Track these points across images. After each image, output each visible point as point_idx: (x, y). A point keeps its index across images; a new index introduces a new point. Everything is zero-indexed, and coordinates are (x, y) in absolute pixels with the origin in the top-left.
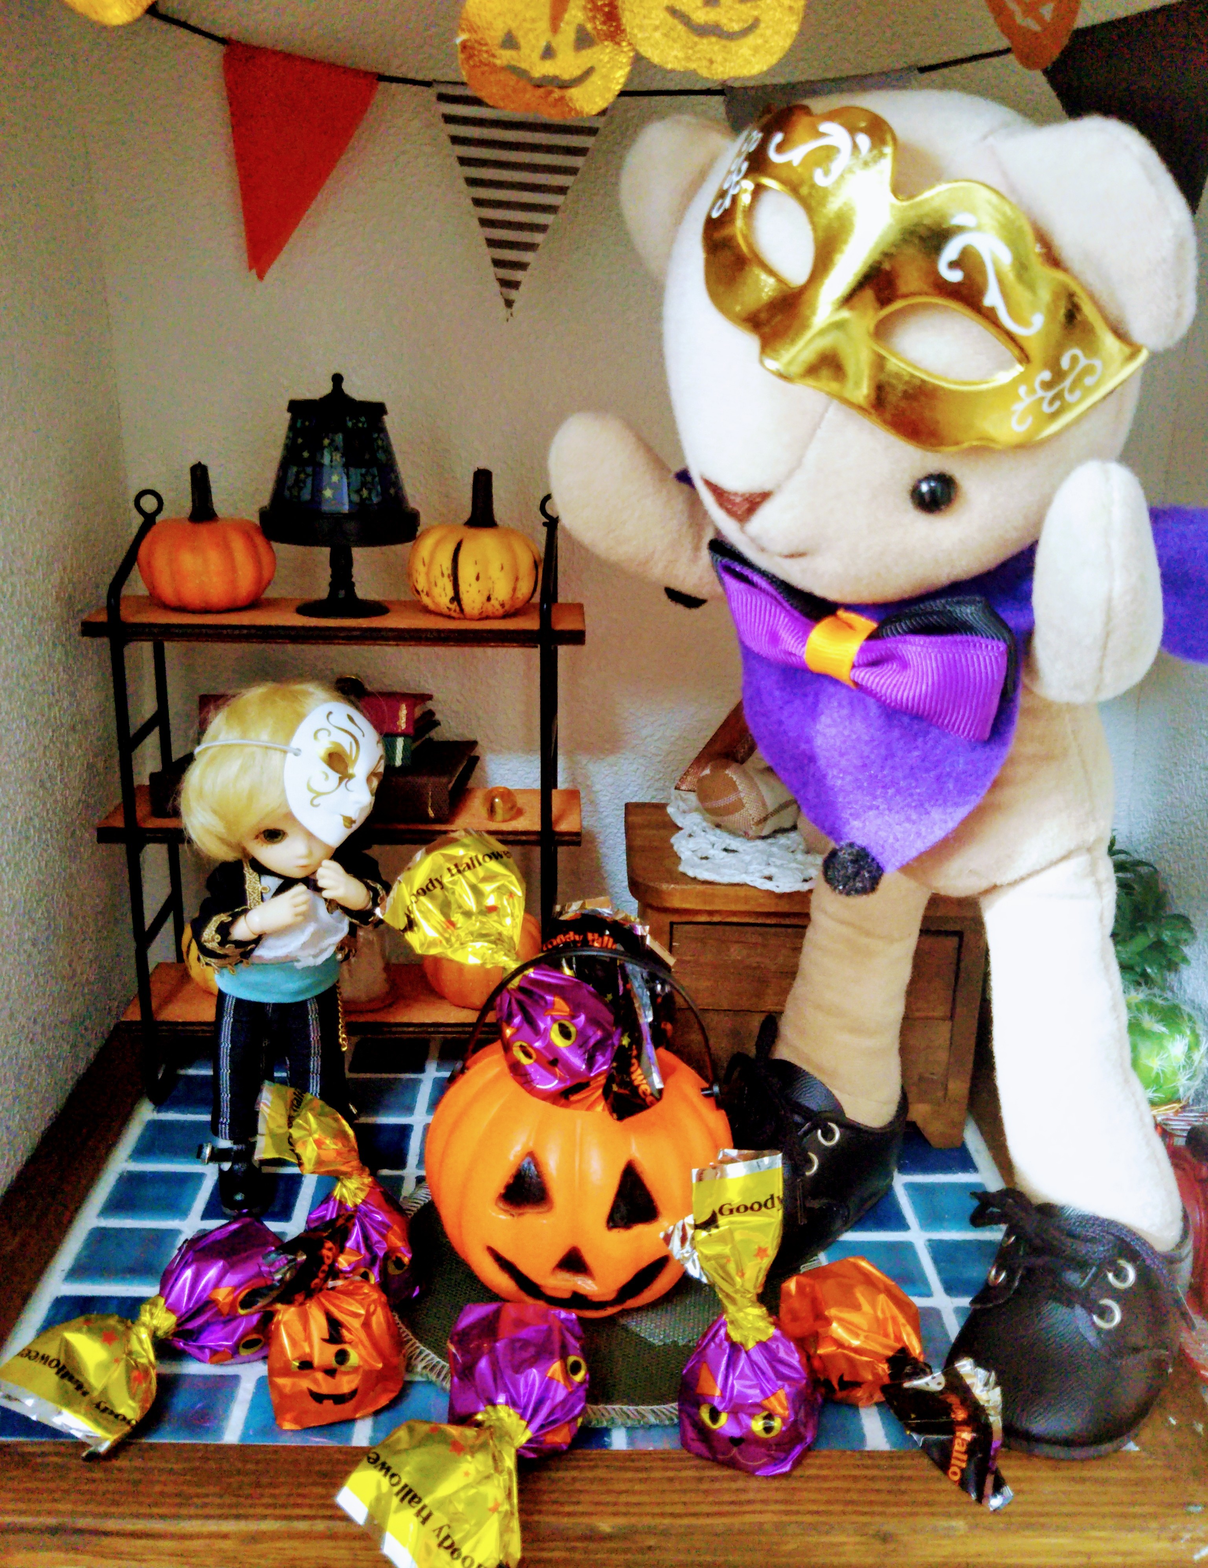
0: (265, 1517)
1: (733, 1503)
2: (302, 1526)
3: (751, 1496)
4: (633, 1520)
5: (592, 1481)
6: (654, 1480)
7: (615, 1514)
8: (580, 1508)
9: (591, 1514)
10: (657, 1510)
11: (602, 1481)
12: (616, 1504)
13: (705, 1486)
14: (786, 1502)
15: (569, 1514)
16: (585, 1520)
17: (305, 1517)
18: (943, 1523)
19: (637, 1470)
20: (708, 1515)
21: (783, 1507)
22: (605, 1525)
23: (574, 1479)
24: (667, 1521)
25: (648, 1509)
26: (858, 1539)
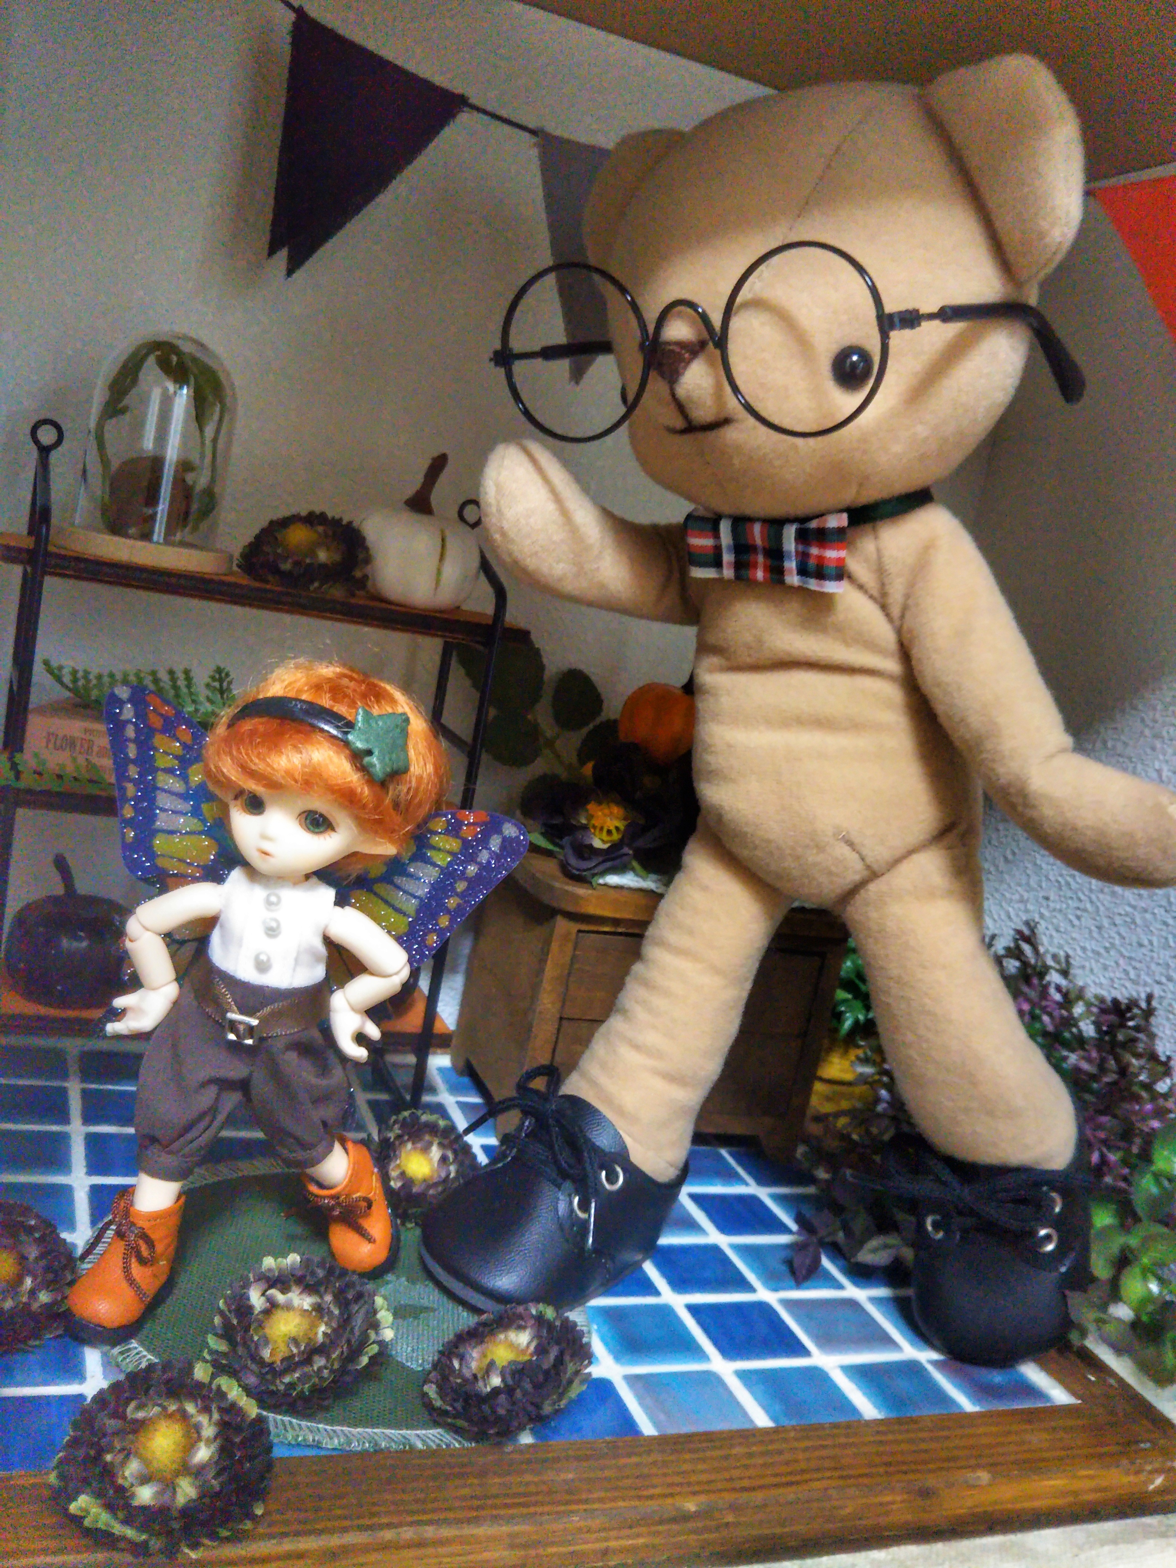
0: (345, 1530)
1: (791, 1473)
2: (388, 1535)
3: (803, 1465)
4: (713, 1497)
5: (655, 1463)
6: (712, 1458)
7: (694, 1493)
8: (657, 1491)
9: (671, 1495)
10: (729, 1485)
11: (665, 1464)
12: (689, 1484)
13: (760, 1461)
14: (836, 1469)
15: (651, 1497)
16: (669, 1501)
17: (389, 1526)
18: (970, 1475)
19: (691, 1451)
20: (776, 1486)
21: (836, 1474)
22: (691, 1506)
23: (637, 1465)
24: (745, 1496)
25: (720, 1486)
26: (905, 1496)
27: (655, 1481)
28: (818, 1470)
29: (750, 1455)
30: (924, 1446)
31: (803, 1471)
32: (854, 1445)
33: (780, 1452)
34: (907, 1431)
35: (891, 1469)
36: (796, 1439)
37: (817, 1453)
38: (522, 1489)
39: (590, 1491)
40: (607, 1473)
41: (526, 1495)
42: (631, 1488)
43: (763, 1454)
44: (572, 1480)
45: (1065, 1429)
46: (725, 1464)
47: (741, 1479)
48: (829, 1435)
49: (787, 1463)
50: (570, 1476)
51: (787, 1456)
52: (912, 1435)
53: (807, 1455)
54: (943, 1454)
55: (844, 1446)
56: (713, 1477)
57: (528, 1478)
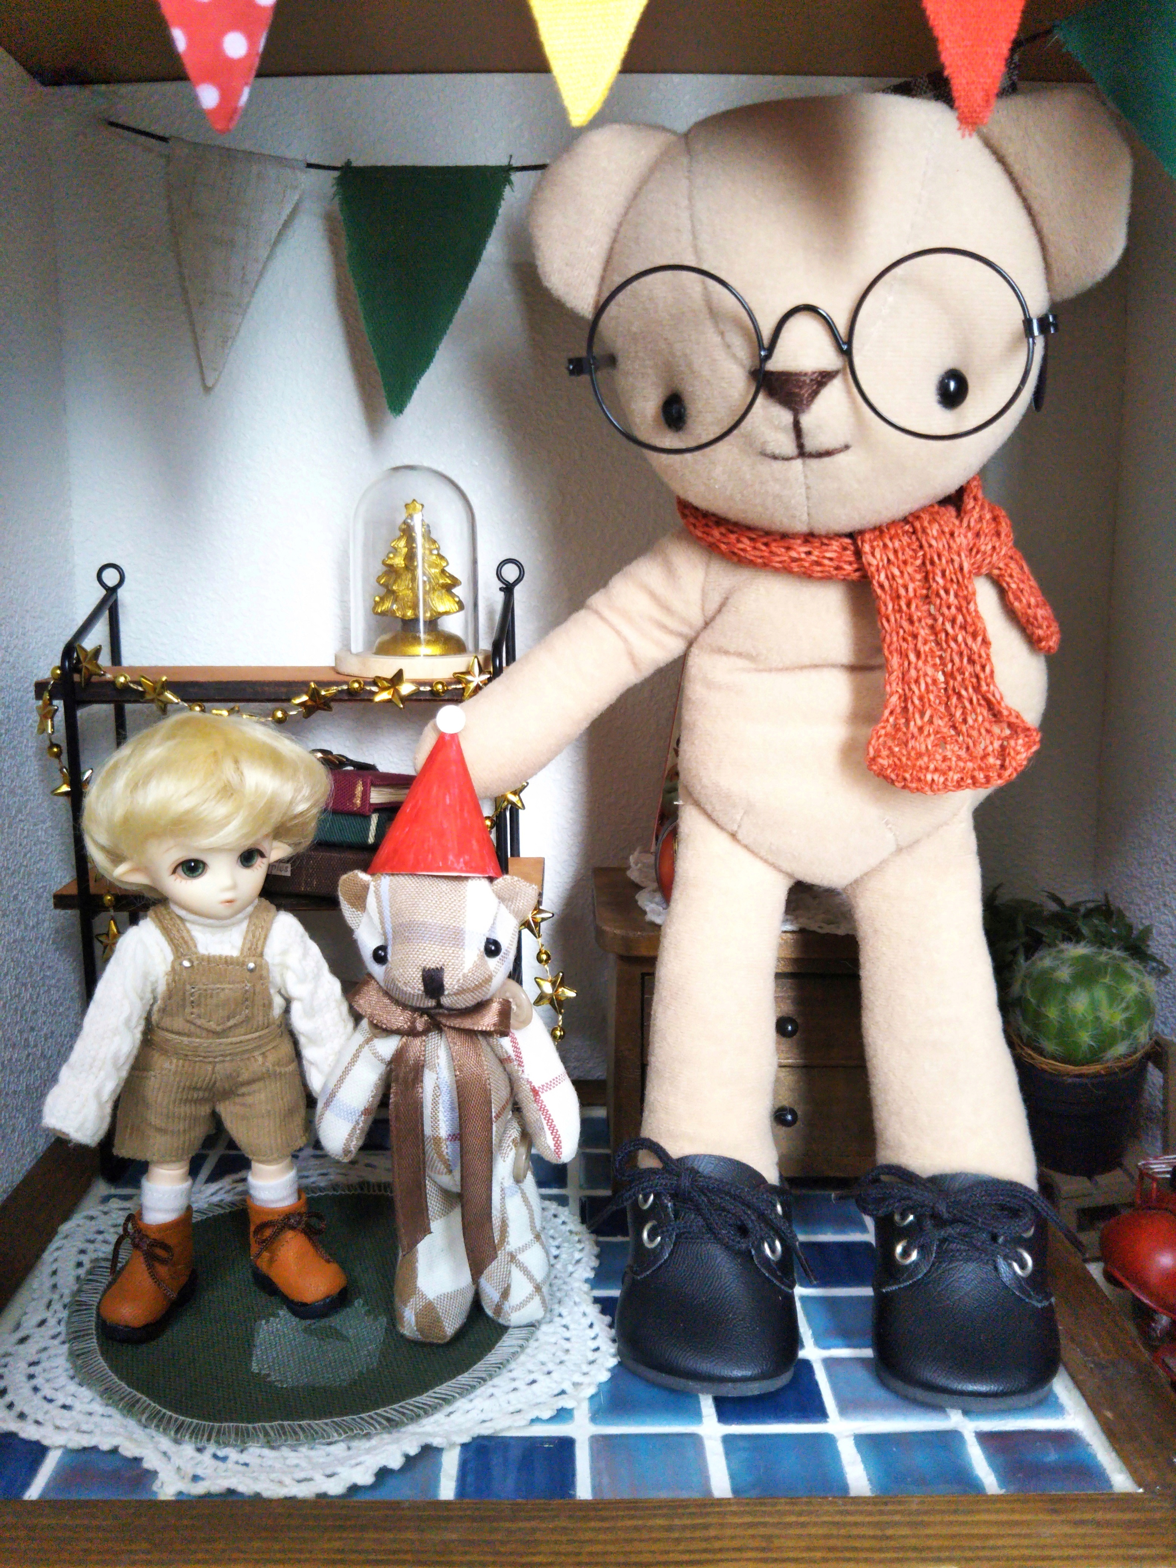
3: (723, 1544)
5: (553, 1530)
6: (620, 1529)
11: (564, 1531)
14: (763, 1550)
19: (603, 1519)
21: (760, 1555)
27: (542, 1548)
28: (739, 1549)
29: (670, 1528)
30: (890, 1532)
31: (721, 1550)
32: (803, 1525)
33: (706, 1527)
34: (881, 1513)
35: (830, 1555)
36: (734, 1513)
37: (751, 1532)
38: (396, 1546)
39: (465, 1553)
40: (494, 1537)
41: (395, 1552)
42: (511, 1554)
43: (684, 1528)
44: (453, 1541)
45: (1098, 1524)
46: (636, 1535)
47: (640, 1552)
48: (777, 1512)
49: (707, 1539)
50: (454, 1536)
51: (712, 1533)
52: (885, 1518)
53: (738, 1532)
54: (913, 1542)
55: (790, 1525)
56: (611, 1548)
57: (409, 1535)
